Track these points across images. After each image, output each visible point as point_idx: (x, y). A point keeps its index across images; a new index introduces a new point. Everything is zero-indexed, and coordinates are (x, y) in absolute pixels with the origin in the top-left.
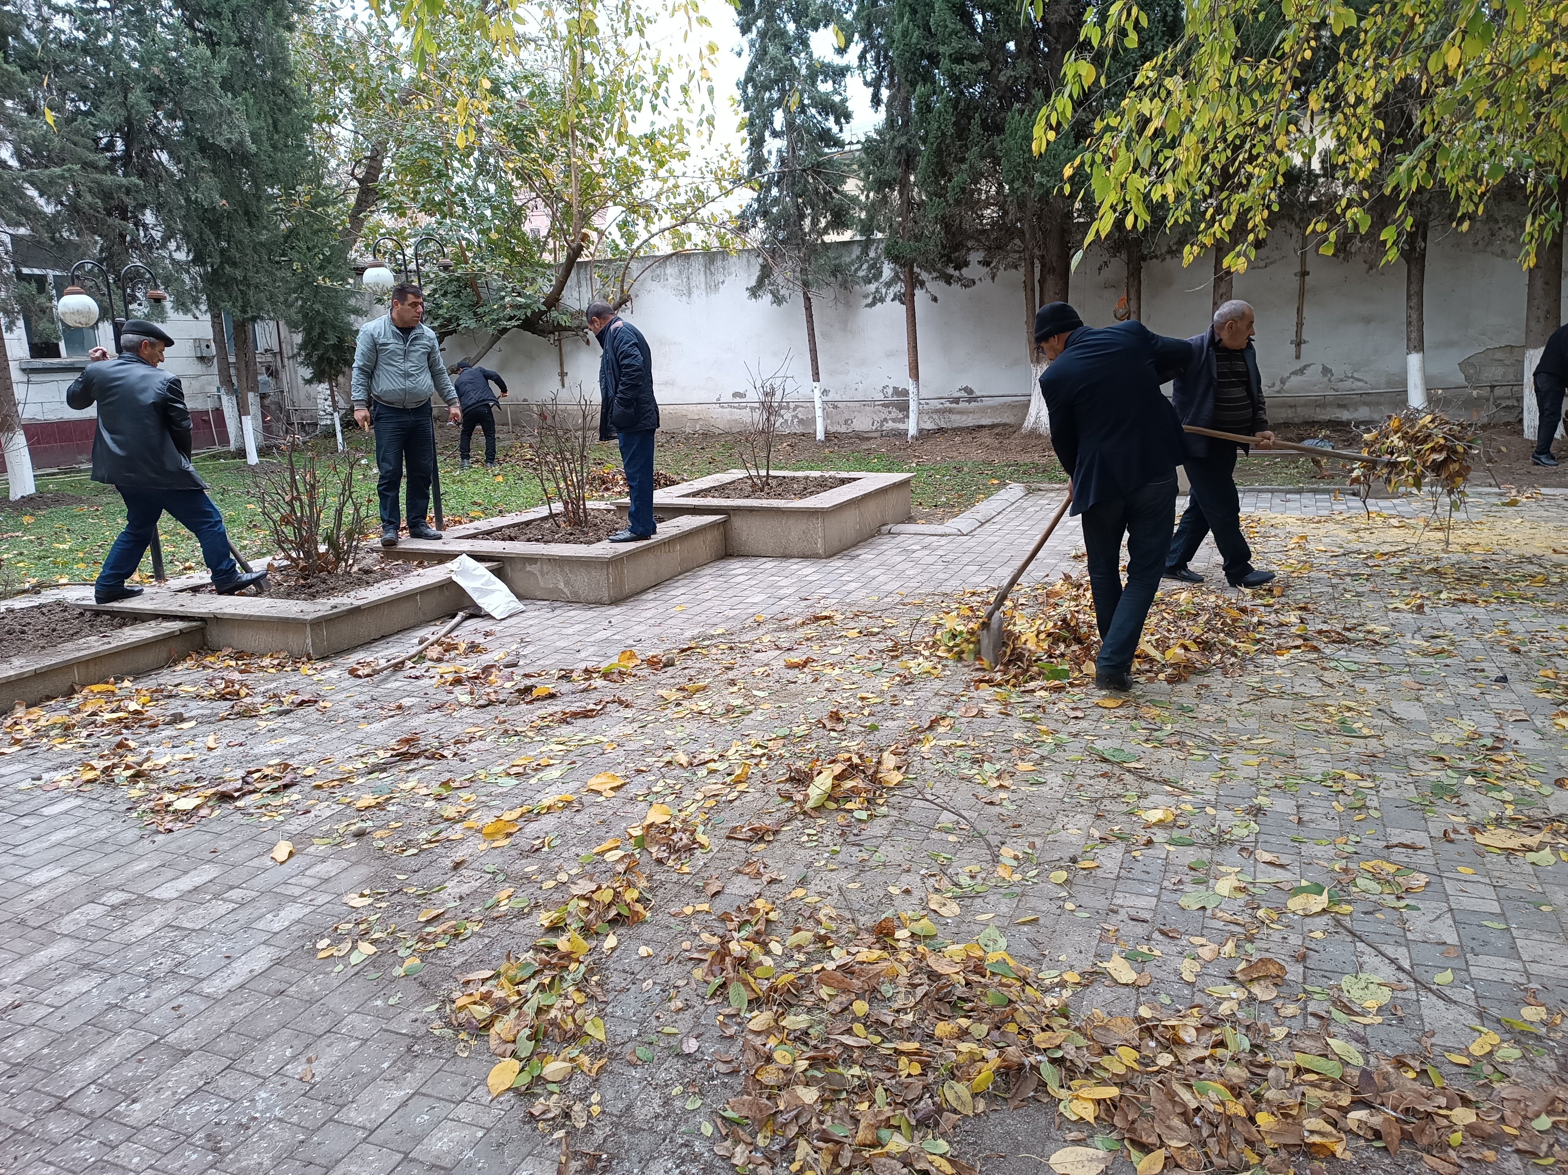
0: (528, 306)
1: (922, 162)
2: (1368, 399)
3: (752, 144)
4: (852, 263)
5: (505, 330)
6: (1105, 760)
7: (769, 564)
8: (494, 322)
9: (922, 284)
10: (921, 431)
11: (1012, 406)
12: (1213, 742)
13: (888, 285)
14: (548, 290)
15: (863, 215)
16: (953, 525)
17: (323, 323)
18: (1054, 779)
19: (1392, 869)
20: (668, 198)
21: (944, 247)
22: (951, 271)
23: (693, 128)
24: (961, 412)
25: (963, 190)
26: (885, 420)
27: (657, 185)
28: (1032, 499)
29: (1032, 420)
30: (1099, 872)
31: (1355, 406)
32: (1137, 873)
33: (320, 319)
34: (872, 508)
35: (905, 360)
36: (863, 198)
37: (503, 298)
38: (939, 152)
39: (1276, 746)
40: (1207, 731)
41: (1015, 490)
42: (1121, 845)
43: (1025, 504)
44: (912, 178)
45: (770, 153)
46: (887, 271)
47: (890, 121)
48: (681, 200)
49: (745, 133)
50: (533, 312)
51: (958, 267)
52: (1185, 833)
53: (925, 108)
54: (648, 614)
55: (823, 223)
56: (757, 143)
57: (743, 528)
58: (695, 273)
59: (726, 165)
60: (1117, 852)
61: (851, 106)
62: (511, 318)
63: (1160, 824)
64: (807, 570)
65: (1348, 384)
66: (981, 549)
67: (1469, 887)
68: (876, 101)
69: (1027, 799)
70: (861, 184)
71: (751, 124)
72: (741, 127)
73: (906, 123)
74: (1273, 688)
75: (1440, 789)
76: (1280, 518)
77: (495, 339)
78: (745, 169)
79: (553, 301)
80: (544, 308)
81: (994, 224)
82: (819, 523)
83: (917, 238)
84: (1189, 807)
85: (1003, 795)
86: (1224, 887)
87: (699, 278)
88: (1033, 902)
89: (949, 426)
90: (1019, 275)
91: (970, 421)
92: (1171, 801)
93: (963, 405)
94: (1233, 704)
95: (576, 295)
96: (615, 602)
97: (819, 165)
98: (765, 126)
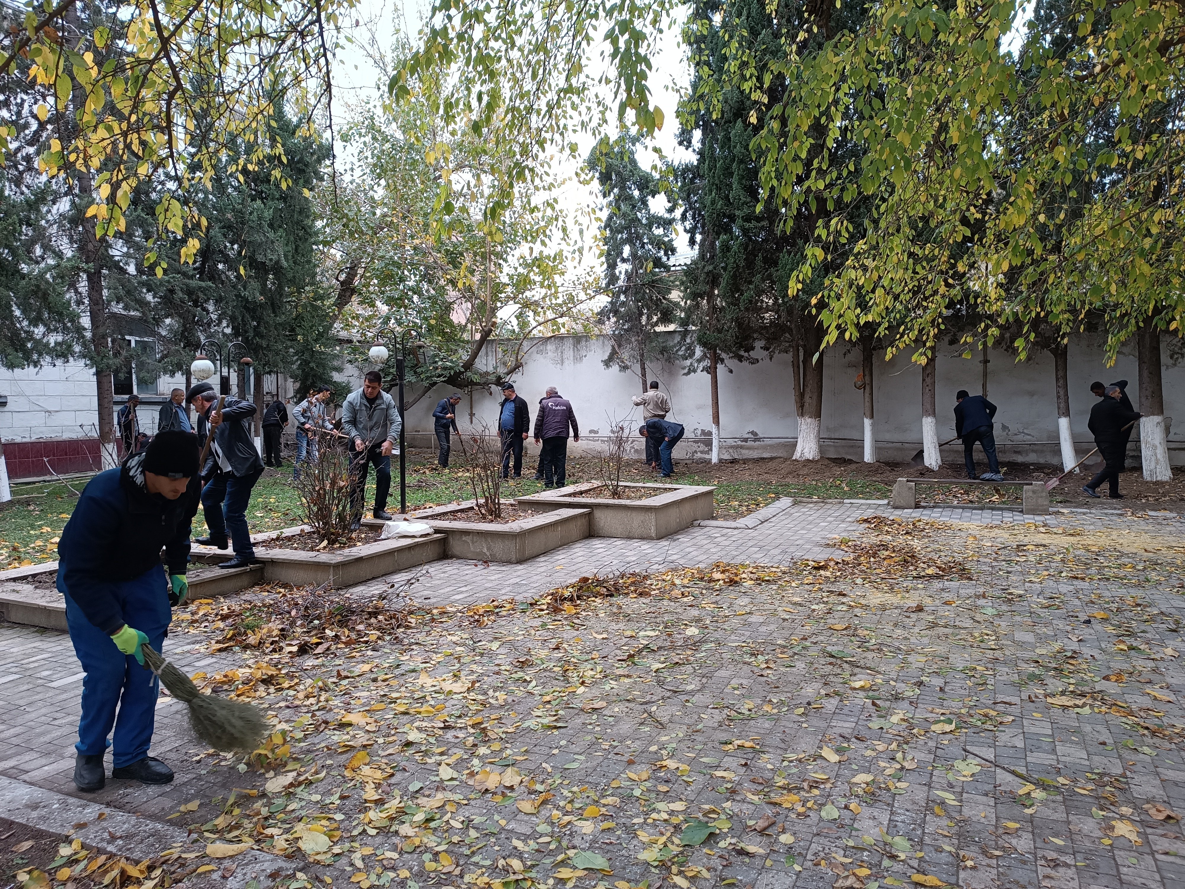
0: (451, 368)
1: (723, 283)
2: (1035, 448)
3: (609, 267)
4: (675, 346)
5: (435, 383)
6: (833, 656)
7: (619, 542)
8: (427, 378)
9: (722, 361)
10: (720, 460)
11: (784, 445)
12: (900, 649)
13: (699, 361)
14: (465, 358)
15: (683, 315)
16: (741, 522)
17: (314, 376)
18: (800, 665)
19: (994, 713)
20: (550, 300)
21: (737, 337)
22: (742, 353)
23: (570, 256)
24: (749, 448)
25: (750, 302)
26: (696, 452)
27: (543, 291)
28: (797, 508)
29: (799, 455)
30: (823, 710)
31: (1027, 453)
32: (845, 711)
33: (312, 373)
34: (687, 510)
35: (710, 412)
36: (682, 304)
37: (436, 362)
38: (734, 277)
39: (938, 652)
40: (897, 644)
41: (785, 502)
42: (838, 698)
43: (793, 511)
44: (716, 292)
45: (620, 273)
46: (699, 352)
47: (702, 255)
48: (560, 301)
49: (603, 259)
50: (455, 372)
51: (747, 351)
52: (876, 694)
53: (726, 248)
54: (542, 570)
55: (655, 319)
56: (612, 266)
57: (602, 518)
58: (567, 349)
59: (591, 280)
60: (834, 702)
61: (675, 244)
62: (439, 376)
63: (862, 688)
64: (646, 547)
65: (1020, 437)
66: (761, 538)
67: (1037, 723)
68: (692, 242)
69: (784, 674)
70: (682, 295)
71: (609, 254)
72: (601, 255)
73: (712, 257)
74: (942, 622)
75: (1033, 677)
76: (966, 525)
77: (429, 389)
78: (603, 284)
79: (469, 365)
80: (462, 370)
81: (771, 322)
82: (652, 516)
83: (720, 331)
84: (880, 681)
85: (769, 671)
86: (895, 719)
87: (569, 353)
88: (784, 723)
89: (740, 457)
90: (789, 357)
91: (755, 454)
92: (871, 678)
93: (750, 443)
94: (916, 630)
95: (484, 362)
96: (520, 562)
97: (653, 281)
98: (618, 256)
